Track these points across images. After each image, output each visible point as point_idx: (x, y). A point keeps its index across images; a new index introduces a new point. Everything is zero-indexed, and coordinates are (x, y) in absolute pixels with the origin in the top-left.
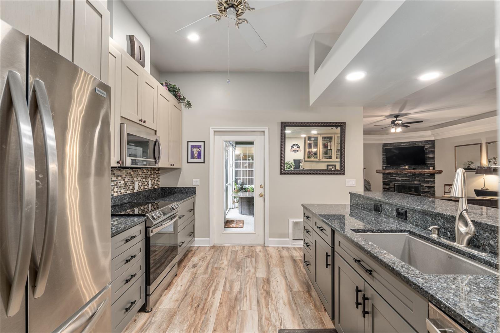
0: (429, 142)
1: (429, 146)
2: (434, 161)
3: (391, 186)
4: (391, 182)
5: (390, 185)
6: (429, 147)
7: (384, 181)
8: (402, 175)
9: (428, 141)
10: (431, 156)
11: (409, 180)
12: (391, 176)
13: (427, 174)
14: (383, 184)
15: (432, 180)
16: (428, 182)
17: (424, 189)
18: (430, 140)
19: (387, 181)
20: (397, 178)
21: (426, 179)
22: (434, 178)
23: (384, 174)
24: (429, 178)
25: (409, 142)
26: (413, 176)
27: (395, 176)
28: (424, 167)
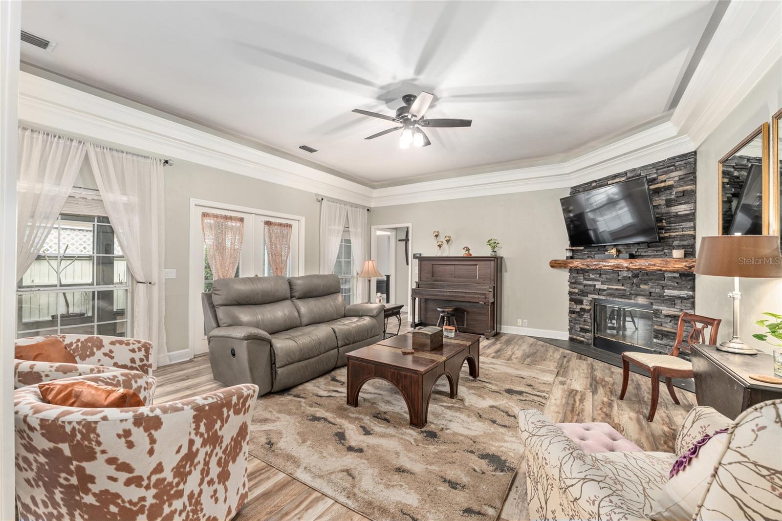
0: (677, 164)
1: (676, 174)
2: (694, 228)
3: (583, 307)
4: (584, 293)
5: (581, 302)
6: (677, 178)
7: (571, 290)
8: (608, 276)
9: (674, 158)
10: (682, 209)
11: (625, 290)
12: (585, 279)
13: (670, 275)
14: (571, 300)
15: (683, 293)
16: (672, 301)
17: (662, 326)
18: (679, 157)
19: (576, 291)
20: (599, 285)
21: (667, 292)
22: (693, 289)
23: (571, 270)
24: (674, 288)
25: (626, 173)
26: (635, 281)
27: (593, 280)
28: (663, 250)
